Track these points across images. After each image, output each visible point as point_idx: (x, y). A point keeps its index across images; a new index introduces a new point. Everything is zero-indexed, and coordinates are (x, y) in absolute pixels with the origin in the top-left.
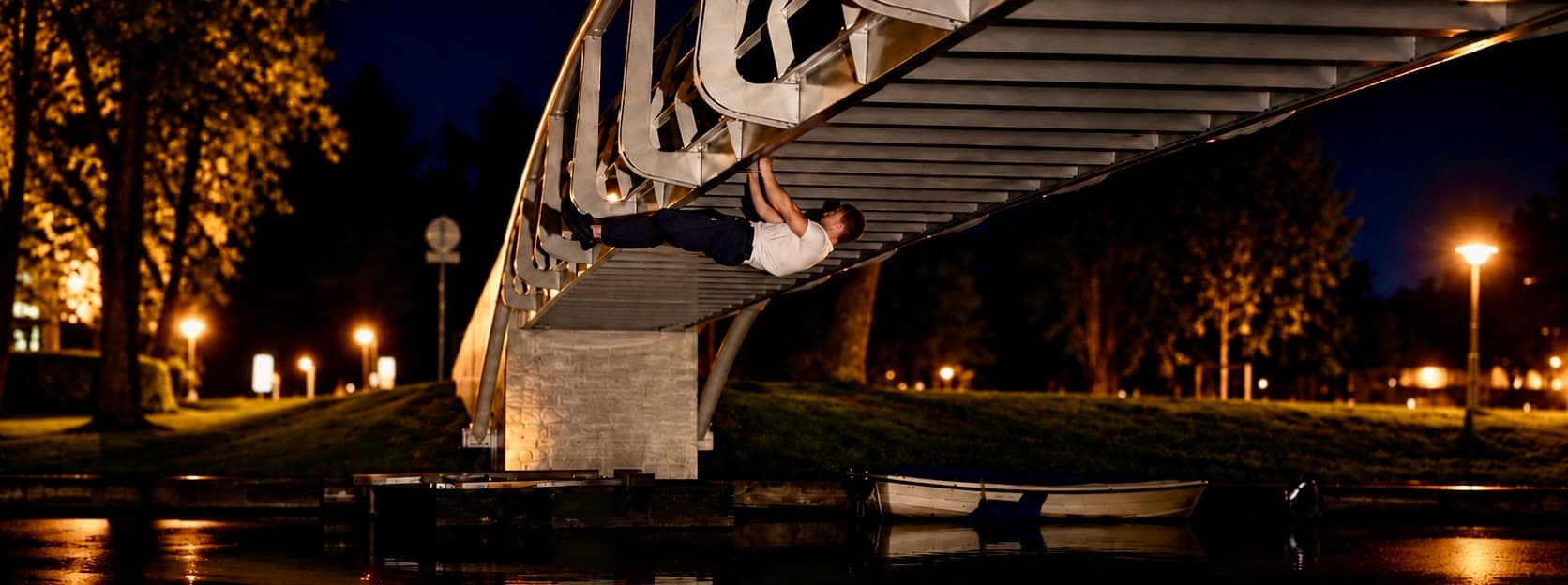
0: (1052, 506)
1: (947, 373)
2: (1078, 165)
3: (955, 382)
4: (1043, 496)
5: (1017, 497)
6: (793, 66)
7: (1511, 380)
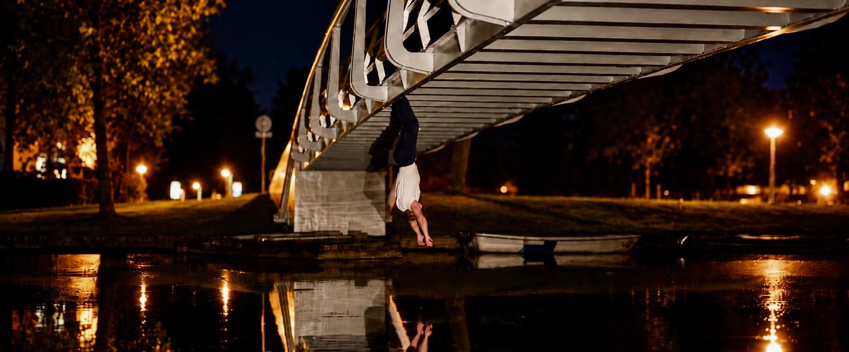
0: (559, 248)
1: (504, 189)
2: (571, 90)
3: (508, 193)
4: (555, 243)
5: (542, 243)
6: (430, 44)
7: (791, 189)
